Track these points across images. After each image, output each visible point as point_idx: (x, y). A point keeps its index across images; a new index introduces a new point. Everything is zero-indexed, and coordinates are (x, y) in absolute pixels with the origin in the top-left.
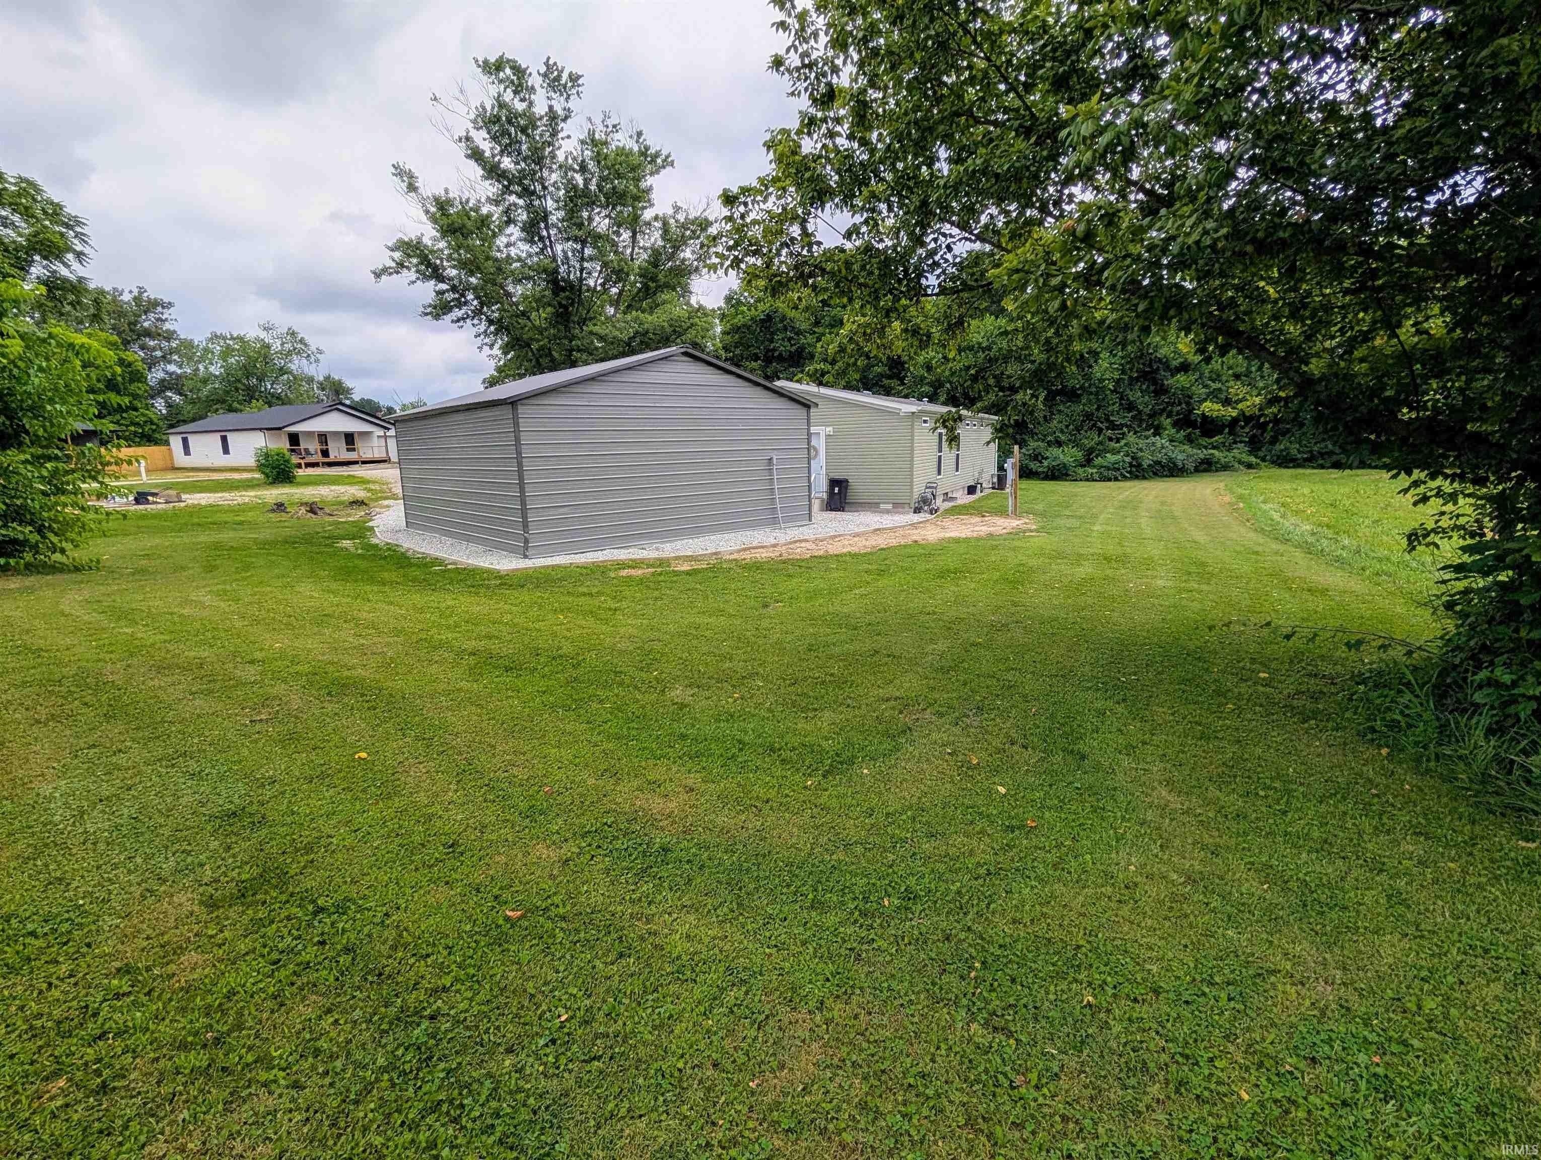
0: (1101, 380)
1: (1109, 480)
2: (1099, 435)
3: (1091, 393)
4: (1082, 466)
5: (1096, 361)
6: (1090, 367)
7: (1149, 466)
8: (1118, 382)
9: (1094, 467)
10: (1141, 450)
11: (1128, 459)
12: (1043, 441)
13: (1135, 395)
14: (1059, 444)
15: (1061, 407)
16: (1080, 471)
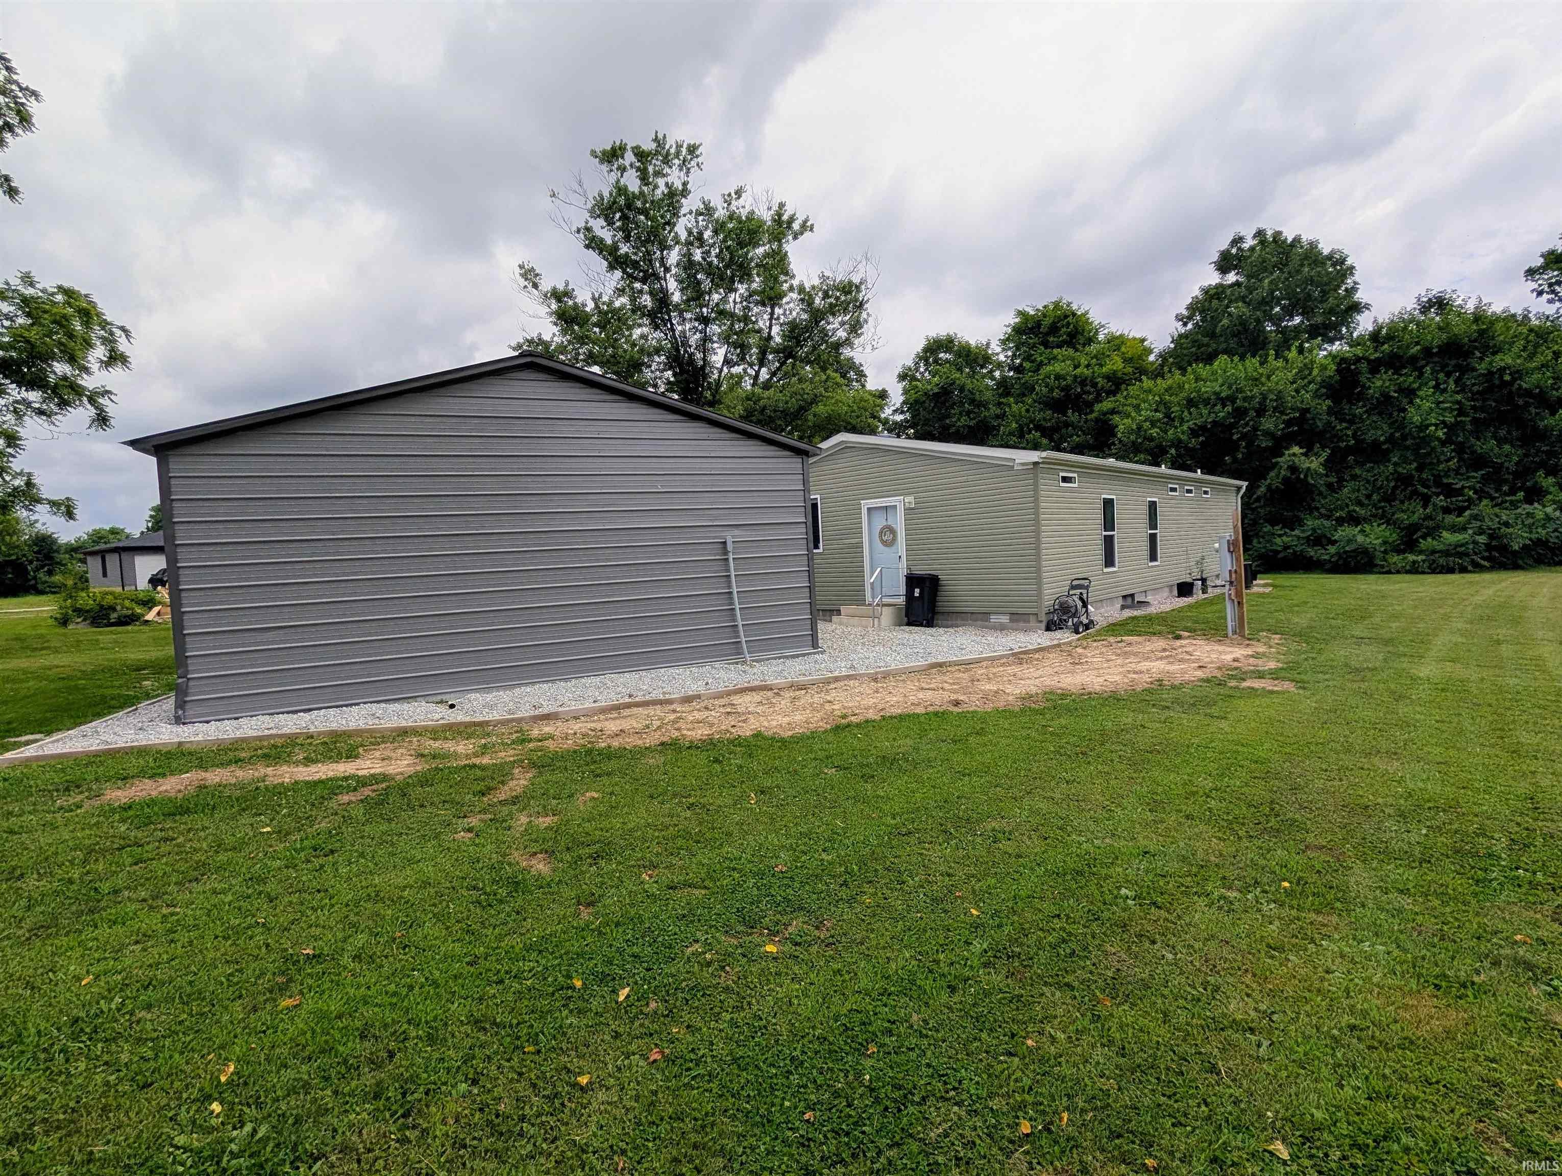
0: (1423, 427)
1: (1451, 571)
2: (1425, 507)
3: (1407, 448)
4: (1399, 552)
5: (1411, 402)
6: (1404, 410)
7: (1525, 547)
8: (1452, 429)
9: (1421, 552)
10: (1507, 524)
11: (1482, 539)
12: (1328, 517)
13: (1487, 446)
14: (1354, 520)
15: (1358, 471)
16: (1395, 558)
